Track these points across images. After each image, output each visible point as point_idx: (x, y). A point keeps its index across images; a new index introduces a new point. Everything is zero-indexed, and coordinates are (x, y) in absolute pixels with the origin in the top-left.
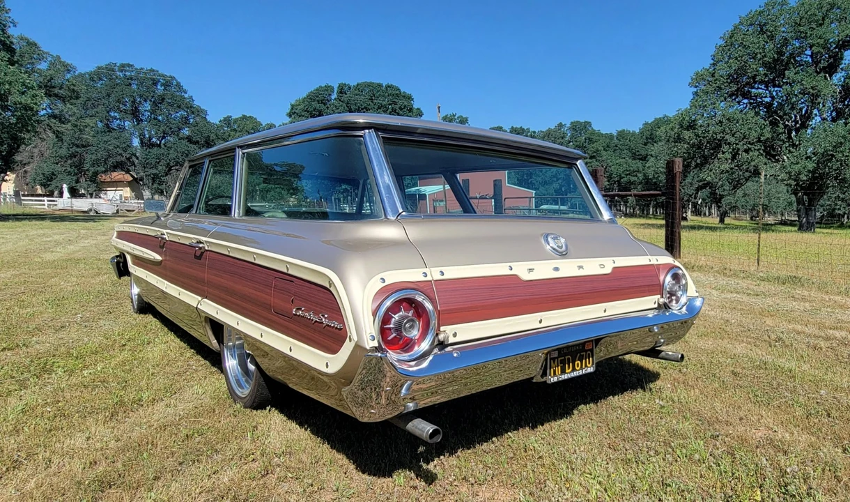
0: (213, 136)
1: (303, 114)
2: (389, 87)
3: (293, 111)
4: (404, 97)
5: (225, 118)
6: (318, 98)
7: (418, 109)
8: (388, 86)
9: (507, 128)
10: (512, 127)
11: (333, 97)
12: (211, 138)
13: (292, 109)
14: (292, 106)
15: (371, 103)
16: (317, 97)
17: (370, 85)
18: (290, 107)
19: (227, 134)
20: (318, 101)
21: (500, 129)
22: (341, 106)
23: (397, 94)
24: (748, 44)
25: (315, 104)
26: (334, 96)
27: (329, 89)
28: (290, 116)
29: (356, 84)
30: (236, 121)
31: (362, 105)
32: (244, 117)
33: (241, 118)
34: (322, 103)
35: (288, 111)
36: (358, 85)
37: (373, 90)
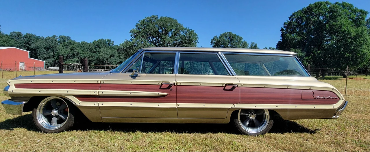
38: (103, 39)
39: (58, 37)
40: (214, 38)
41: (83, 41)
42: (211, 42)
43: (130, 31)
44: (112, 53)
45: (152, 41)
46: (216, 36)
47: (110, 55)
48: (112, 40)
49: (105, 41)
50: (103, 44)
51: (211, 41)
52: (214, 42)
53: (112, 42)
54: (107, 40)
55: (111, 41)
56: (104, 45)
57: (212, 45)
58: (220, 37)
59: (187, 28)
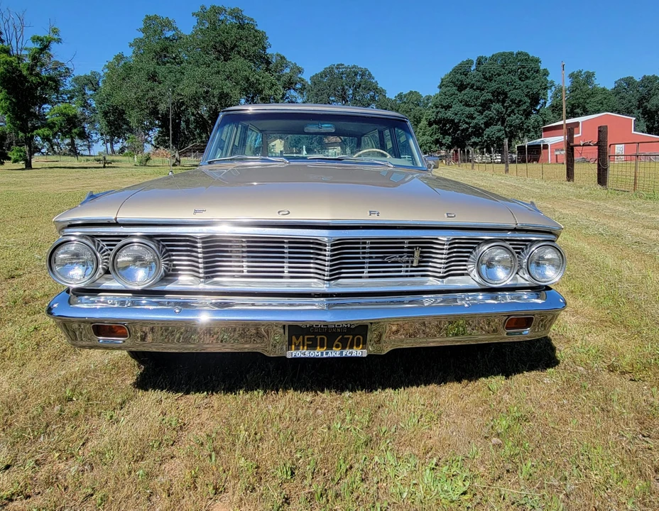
1: (449, 84)
3: (443, 84)
4: (532, 60)
5: (398, 94)
7: (544, 70)
8: (519, 54)
11: (472, 69)
13: (442, 82)
14: (443, 79)
15: (503, 70)
16: (460, 70)
17: (503, 54)
18: (440, 81)
20: (461, 73)
22: (478, 75)
23: (526, 59)
25: (458, 76)
26: (473, 67)
27: (469, 62)
28: (440, 87)
29: (491, 55)
30: (405, 96)
31: (494, 72)
32: (411, 92)
33: (409, 93)
34: (464, 74)
35: (439, 84)
36: (493, 56)
37: (505, 58)
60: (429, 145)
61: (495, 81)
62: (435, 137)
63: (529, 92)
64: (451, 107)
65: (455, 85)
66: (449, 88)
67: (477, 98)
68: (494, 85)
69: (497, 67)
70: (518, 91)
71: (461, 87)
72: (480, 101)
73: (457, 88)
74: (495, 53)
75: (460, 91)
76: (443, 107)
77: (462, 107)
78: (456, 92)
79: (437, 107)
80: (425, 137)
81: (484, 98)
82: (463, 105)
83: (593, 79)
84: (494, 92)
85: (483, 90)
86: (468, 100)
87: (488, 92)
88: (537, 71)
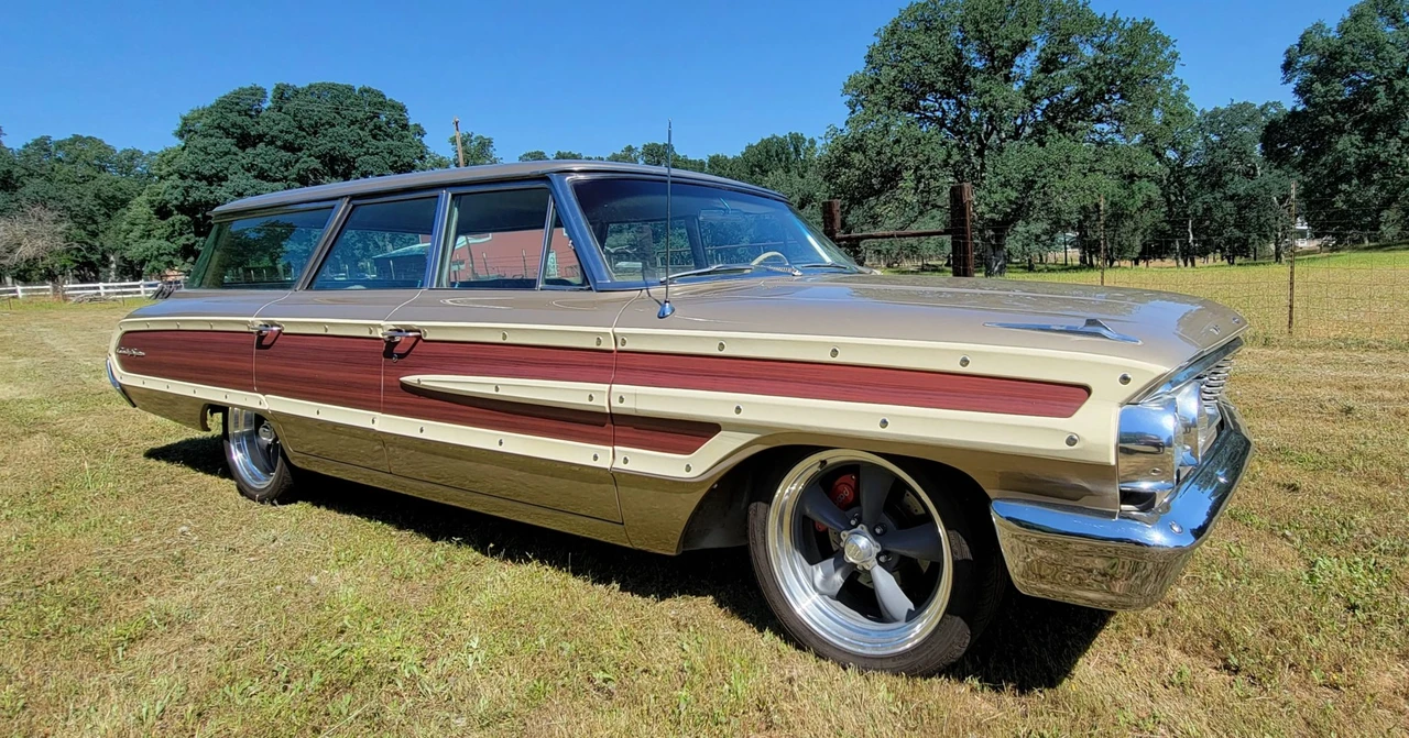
0: (17, 172)
1: (211, 132)
2: (366, 91)
3: (187, 128)
4: (393, 107)
5: (36, 141)
6: (238, 107)
7: (416, 125)
8: (364, 91)
9: (550, 153)
10: (559, 153)
11: (265, 106)
12: (15, 175)
13: (185, 124)
14: (185, 119)
15: (337, 116)
16: (237, 104)
17: (332, 87)
18: (180, 122)
19: (49, 167)
20: (239, 112)
21: (539, 156)
22: (284, 119)
23: (380, 103)
24: (919, 43)
25: (234, 117)
26: (268, 104)
27: (257, 93)
28: (181, 136)
29: (306, 85)
30: (60, 145)
31: (321, 119)
32: (77, 139)
33: (70, 139)
34: (246, 115)
35: (177, 128)
36: (310, 86)
37: (340, 96)
38: (774, 137)
39: (640, 150)
40: (1303, 37)
41: (712, 155)
42: (1288, 66)
43: (843, 87)
44: (806, 190)
45: (939, 114)
46: (1319, 26)
47: (798, 200)
48: (807, 137)
49: (781, 143)
50: (777, 155)
51: (1282, 60)
52: (1307, 59)
53: (807, 144)
54: (791, 138)
55: (804, 140)
56: (780, 160)
57: (1288, 81)
58: (1343, 30)
59: (1109, 17)
60: (166, 258)
61: (325, 136)
62: (182, 241)
63: (396, 162)
64: (225, 178)
65: (228, 134)
66: (214, 140)
67: (287, 165)
68: (323, 143)
69: (322, 110)
70: (376, 158)
71: (245, 141)
72: (295, 170)
73: (234, 141)
74: (313, 82)
75: (243, 148)
76: (200, 177)
77: (254, 181)
78: (234, 149)
79: (183, 177)
80: (152, 243)
81: (305, 166)
82: (256, 177)
83: (491, 149)
84: (325, 156)
85: (300, 149)
86: (266, 166)
87: (310, 156)
88: (405, 127)
